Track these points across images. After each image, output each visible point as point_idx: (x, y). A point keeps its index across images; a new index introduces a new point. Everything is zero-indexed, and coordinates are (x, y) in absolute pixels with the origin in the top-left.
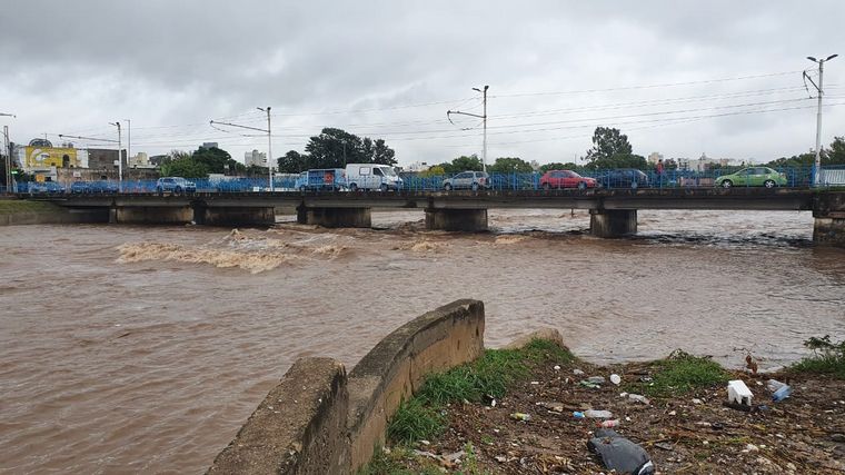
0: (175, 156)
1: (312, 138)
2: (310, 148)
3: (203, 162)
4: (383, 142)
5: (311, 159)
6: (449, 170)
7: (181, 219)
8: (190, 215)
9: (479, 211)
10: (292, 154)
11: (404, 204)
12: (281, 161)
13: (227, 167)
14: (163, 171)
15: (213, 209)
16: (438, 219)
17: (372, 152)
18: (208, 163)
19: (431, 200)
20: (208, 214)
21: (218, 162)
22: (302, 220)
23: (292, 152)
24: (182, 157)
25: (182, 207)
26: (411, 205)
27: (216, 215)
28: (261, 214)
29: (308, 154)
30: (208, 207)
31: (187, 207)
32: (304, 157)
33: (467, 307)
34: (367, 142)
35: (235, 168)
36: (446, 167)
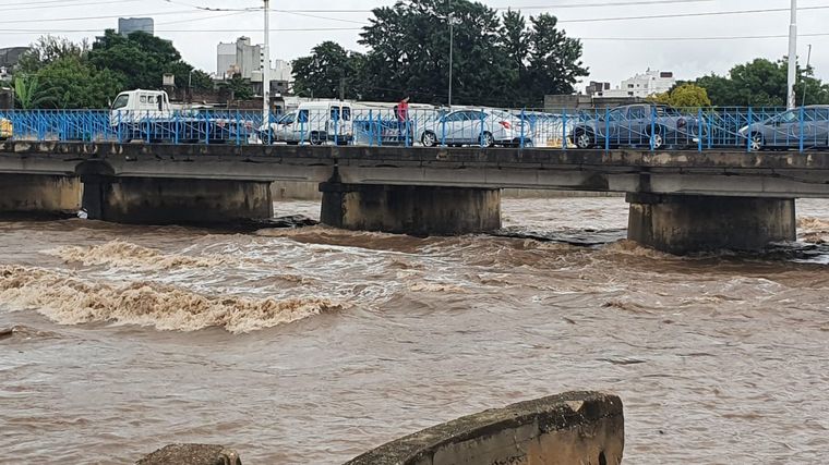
0: (50, 51)
1: (376, 12)
2: (370, 35)
3: (113, 67)
4: (553, 21)
5: (374, 63)
6: (718, 93)
7: (55, 205)
8: (73, 195)
9: (772, 203)
10: (328, 50)
11: (576, 182)
12: (300, 66)
13: (169, 80)
14: (19, 90)
15: (130, 183)
16: (663, 223)
17: (524, 46)
18: (126, 71)
19: (644, 173)
20: (117, 196)
21: (150, 68)
22: (332, 215)
23: (329, 45)
24: (64, 53)
25: (56, 177)
26: (596, 184)
27: (134, 197)
28: (240, 198)
29: (365, 50)
30: (116, 179)
31: (70, 176)
32: (356, 56)
33: (577, 406)
34: (514, 21)
35: (189, 84)
36: (712, 86)
